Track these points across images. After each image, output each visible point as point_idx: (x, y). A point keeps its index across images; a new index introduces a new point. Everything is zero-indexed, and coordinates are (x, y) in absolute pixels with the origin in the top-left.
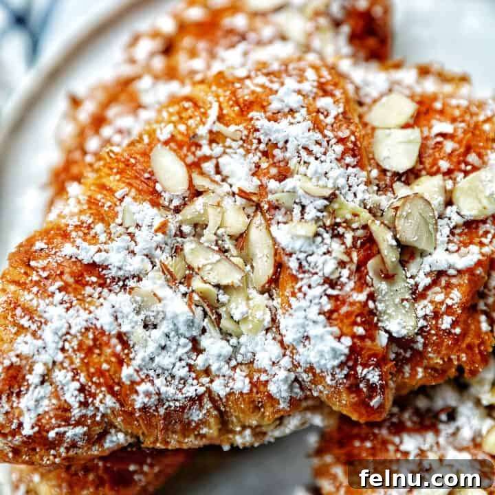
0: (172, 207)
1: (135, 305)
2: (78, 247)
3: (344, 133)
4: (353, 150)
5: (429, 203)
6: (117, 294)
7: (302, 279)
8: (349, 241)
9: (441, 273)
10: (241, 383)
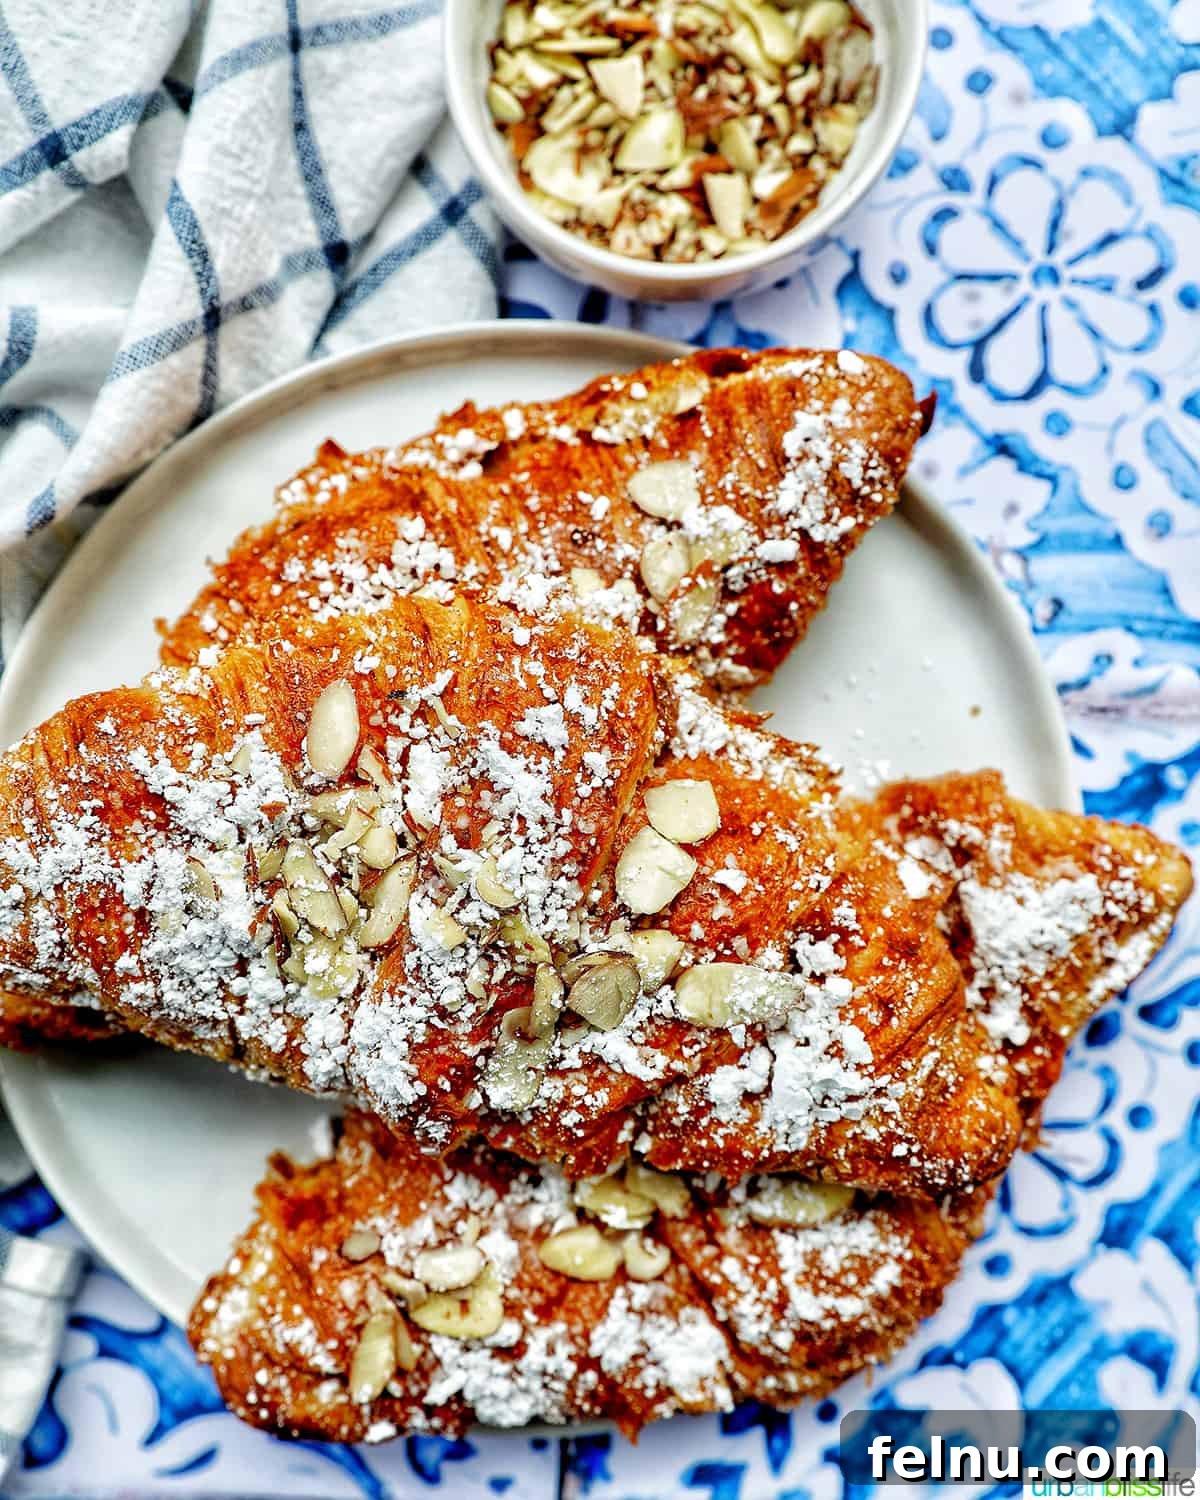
0: (305, 784)
1: (186, 879)
2: (155, 762)
3: (587, 827)
4: (584, 855)
5: (639, 978)
6: (174, 847)
7: (411, 985)
8: (499, 974)
9: (599, 1060)
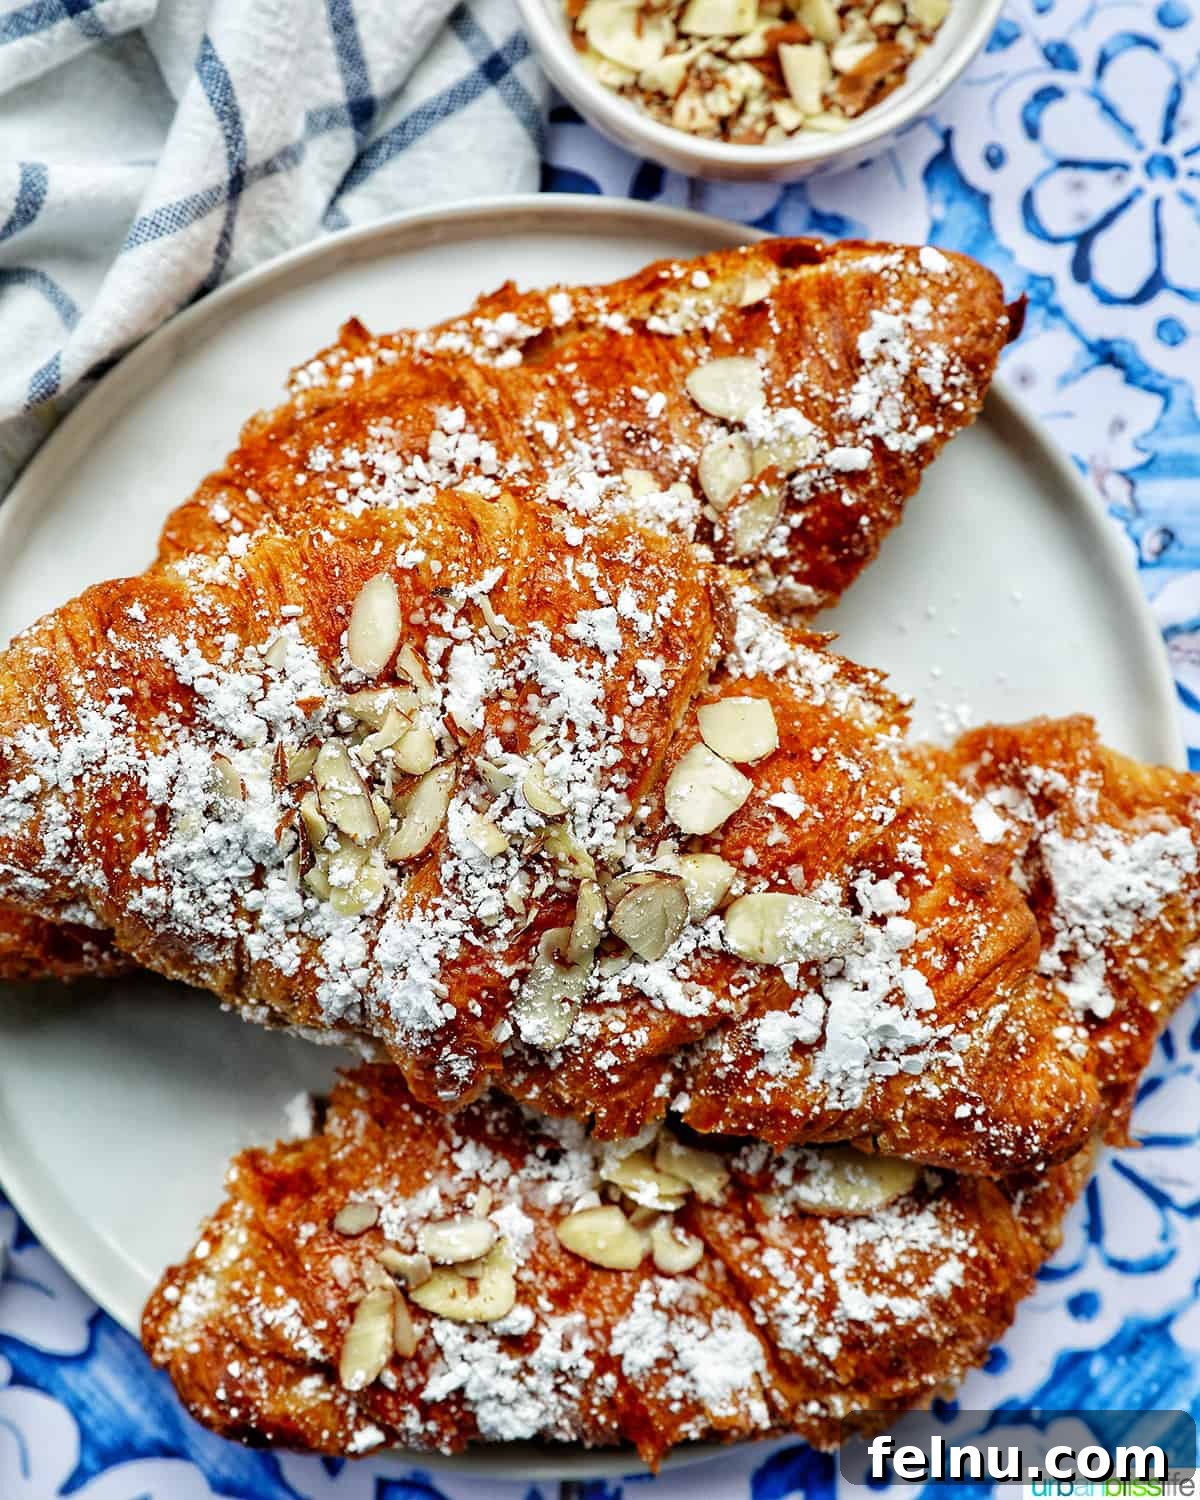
0: (343, 680)
1: (210, 778)
2: (185, 651)
3: (639, 736)
4: (635, 767)
5: (687, 904)
6: (197, 744)
7: (446, 897)
8: (540, 888)
9: (640, 995)
10: (288, 959)
